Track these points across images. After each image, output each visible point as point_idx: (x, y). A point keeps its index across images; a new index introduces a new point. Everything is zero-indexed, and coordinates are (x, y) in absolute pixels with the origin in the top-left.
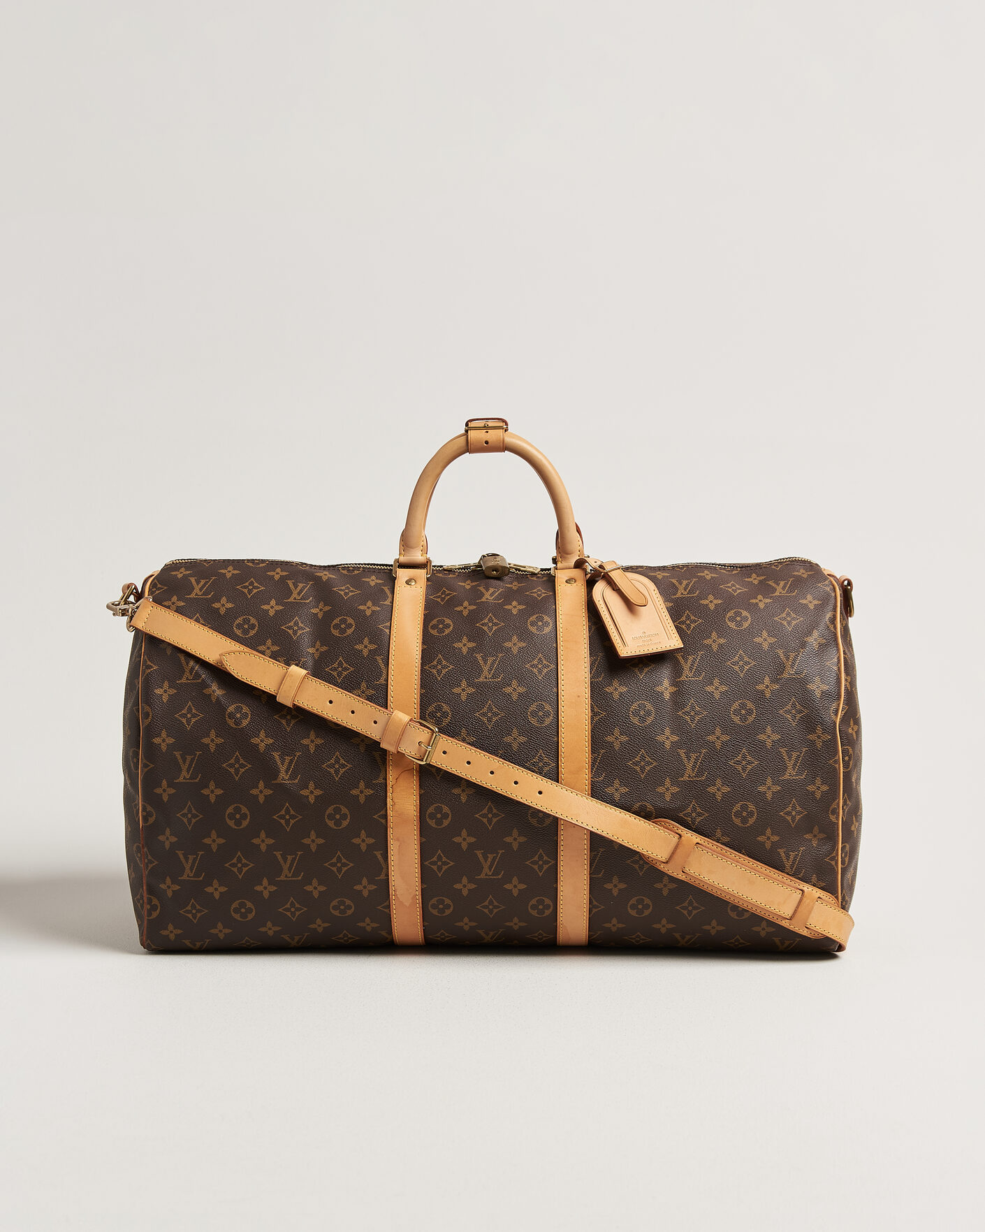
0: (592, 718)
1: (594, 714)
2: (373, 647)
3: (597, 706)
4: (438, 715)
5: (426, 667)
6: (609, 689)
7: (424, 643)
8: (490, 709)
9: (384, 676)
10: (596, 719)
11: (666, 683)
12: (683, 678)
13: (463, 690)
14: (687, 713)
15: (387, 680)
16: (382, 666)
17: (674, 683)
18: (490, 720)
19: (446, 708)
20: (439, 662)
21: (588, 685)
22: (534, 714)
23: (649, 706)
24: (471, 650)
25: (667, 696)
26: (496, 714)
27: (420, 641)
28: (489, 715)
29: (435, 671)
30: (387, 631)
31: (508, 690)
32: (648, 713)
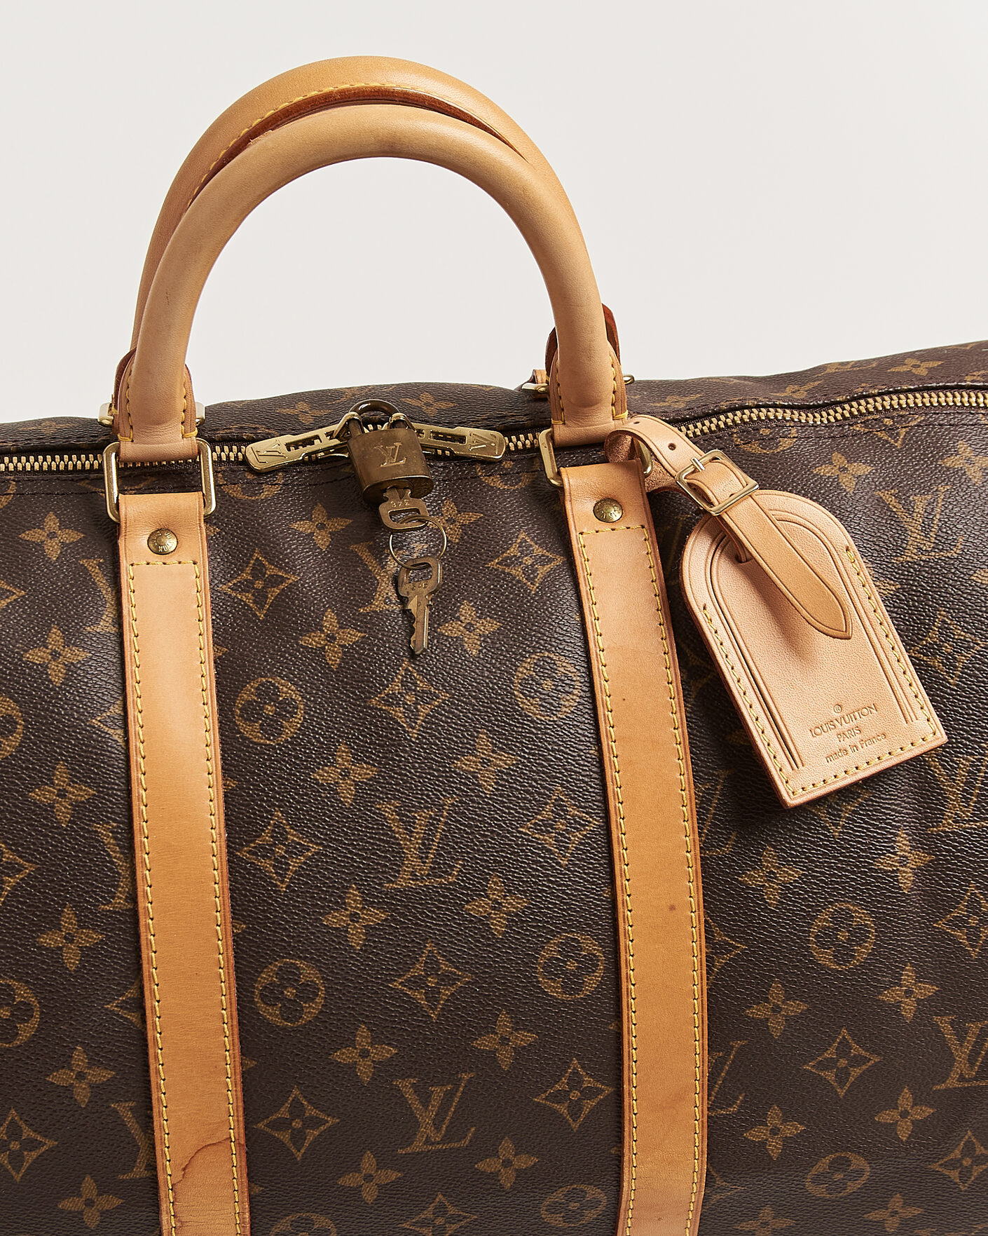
0: (710, 959)
1: (714, 948)
2: (83, 793)
3: (720, 926)
4: (289, 993)
5: (244, 854)
6: (753, 878)
7: (228, 769)
8: (432, 966)
9: (124, 885)
10: (720, 962)
11: (903, 842)
12: (948, 825)
13: (354, 917)
14: (959, 923)
15: (133, 898)
16: (116, 854)
17: (923, 841)
18: (432, 996)
19: (308, 973)
20: (279, 836)
21: (693, 870)
22: (553, 969)
23: (862, 916)
24: (367, 793)
25: (907, 879)
26: (448, 979)
27: (215, 765)
28: (432, 982)
29: (267, 865)
30: (117, 734)
31: (478, 908)
32: (859, 935)
